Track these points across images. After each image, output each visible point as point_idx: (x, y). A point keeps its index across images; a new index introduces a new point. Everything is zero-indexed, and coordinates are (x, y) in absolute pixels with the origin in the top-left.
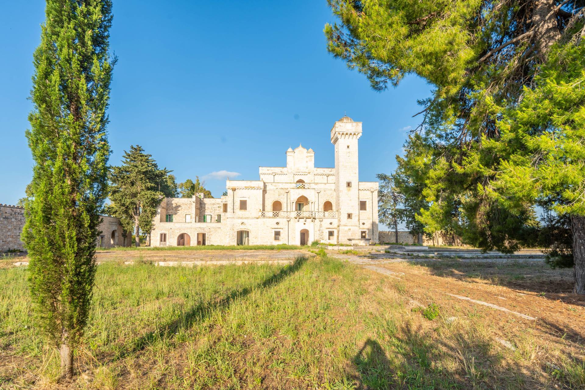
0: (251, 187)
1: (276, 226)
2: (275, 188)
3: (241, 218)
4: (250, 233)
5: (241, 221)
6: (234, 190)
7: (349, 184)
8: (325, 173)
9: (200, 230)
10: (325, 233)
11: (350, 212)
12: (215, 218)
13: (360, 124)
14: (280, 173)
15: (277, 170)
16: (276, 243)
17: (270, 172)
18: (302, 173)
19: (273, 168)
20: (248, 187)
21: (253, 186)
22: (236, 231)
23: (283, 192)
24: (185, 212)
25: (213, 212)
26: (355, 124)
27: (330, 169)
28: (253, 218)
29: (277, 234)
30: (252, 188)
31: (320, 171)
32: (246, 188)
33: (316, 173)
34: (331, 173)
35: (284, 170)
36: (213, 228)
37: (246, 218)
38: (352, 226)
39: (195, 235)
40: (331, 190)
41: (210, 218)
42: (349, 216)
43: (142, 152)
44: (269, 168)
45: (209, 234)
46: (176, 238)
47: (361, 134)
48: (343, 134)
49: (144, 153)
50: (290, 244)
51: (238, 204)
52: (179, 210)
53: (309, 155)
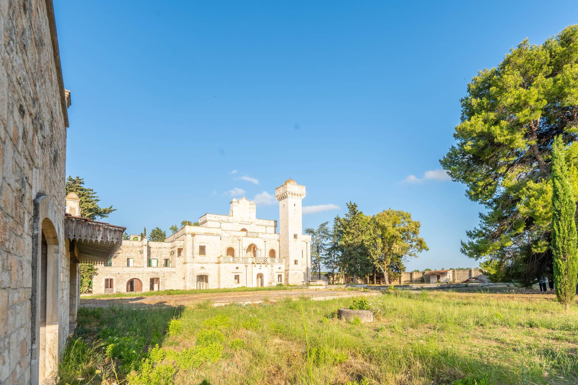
0: (210, 234)
1: (236, 271)
2: (229, 235)
3: (201, 263)
4: (209, 277)
5: (201, 265)
6: (193, 235)
7: (295, 236)
8: (264, 224)
9: (153, 275)
10: (275, 276)
11: (296, 259)
12: (161, 262)
13: (304, 188)
14: (226, 221)
15: (224, 218)
16: (236, 286)
17: (217, 219)
18: (247, 223)
19: (220, 216)
20: (208, 233)
21: (212, 232)
22: (196, 275)
23: (235, 239)
24: (127, 255)
25: (159, 256)
26: (300, 187)
27: (268, 221)
28: (212, 263)
29: (237, 277)
30: (212, 234)
31: (261, 222)
32: (206, 234)
33: (257, 223)
34: (269, 224)
35: (230, 219)
36: (168, 272)
37: (205, 263)
38: (297, 270)
39: (147, 280)
40: (275, 239)
41: (156, 262)
42: (296, 262)
43: (82, 185)
44: (216, 216)
45: (163, 278)
46: (125, 283)
47: (304, 196)
48: (292, 194)
49: (84, 186)
50: (248, 287)
51: (197, 249)
52: (119, 253)
53: (252, 206)
